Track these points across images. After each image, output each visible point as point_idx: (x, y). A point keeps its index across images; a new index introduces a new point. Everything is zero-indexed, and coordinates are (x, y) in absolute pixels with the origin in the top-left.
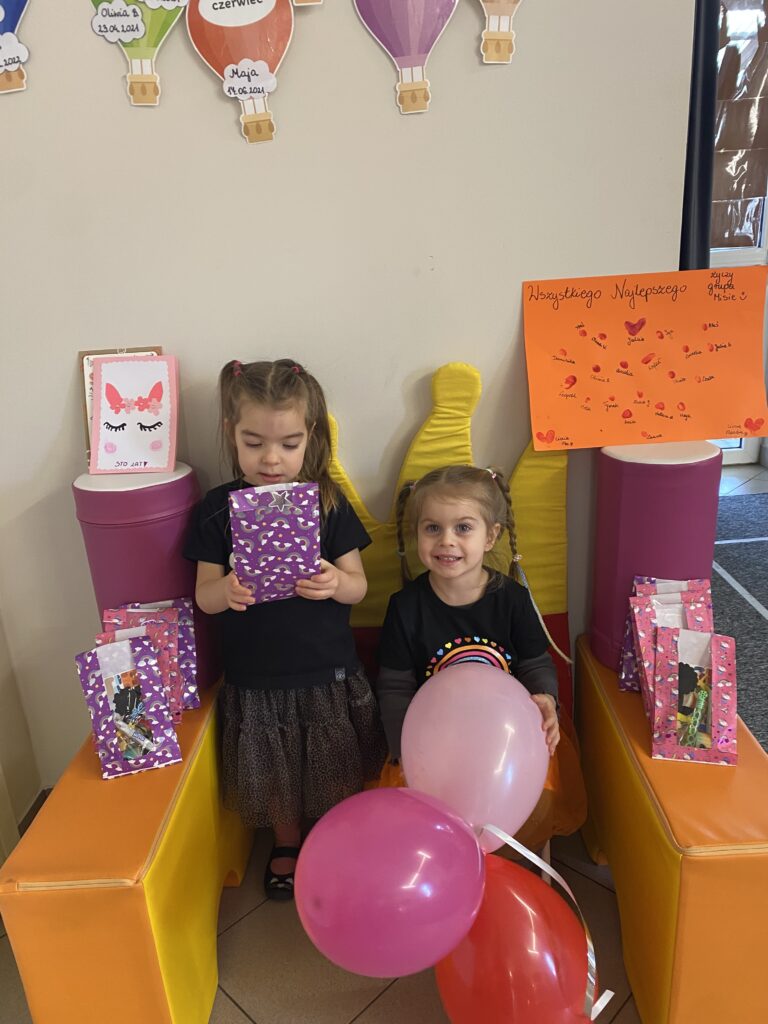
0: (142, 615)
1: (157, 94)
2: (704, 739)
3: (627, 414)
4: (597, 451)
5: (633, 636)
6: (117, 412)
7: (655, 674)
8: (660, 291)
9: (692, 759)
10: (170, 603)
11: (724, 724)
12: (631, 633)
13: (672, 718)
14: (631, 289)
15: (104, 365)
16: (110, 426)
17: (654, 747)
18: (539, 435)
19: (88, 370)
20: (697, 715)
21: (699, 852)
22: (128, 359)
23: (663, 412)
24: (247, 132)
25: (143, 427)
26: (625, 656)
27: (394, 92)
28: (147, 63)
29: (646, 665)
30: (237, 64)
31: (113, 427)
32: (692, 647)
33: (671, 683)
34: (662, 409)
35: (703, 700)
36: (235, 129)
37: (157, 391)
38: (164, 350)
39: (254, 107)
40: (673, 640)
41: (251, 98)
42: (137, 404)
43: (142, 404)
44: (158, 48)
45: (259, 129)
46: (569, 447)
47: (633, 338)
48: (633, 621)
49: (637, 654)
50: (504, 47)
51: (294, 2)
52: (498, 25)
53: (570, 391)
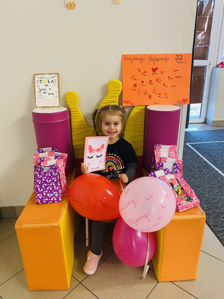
8: (162, 59)
40: (165, 161)
48: (155, 156)
53: (134, 88)
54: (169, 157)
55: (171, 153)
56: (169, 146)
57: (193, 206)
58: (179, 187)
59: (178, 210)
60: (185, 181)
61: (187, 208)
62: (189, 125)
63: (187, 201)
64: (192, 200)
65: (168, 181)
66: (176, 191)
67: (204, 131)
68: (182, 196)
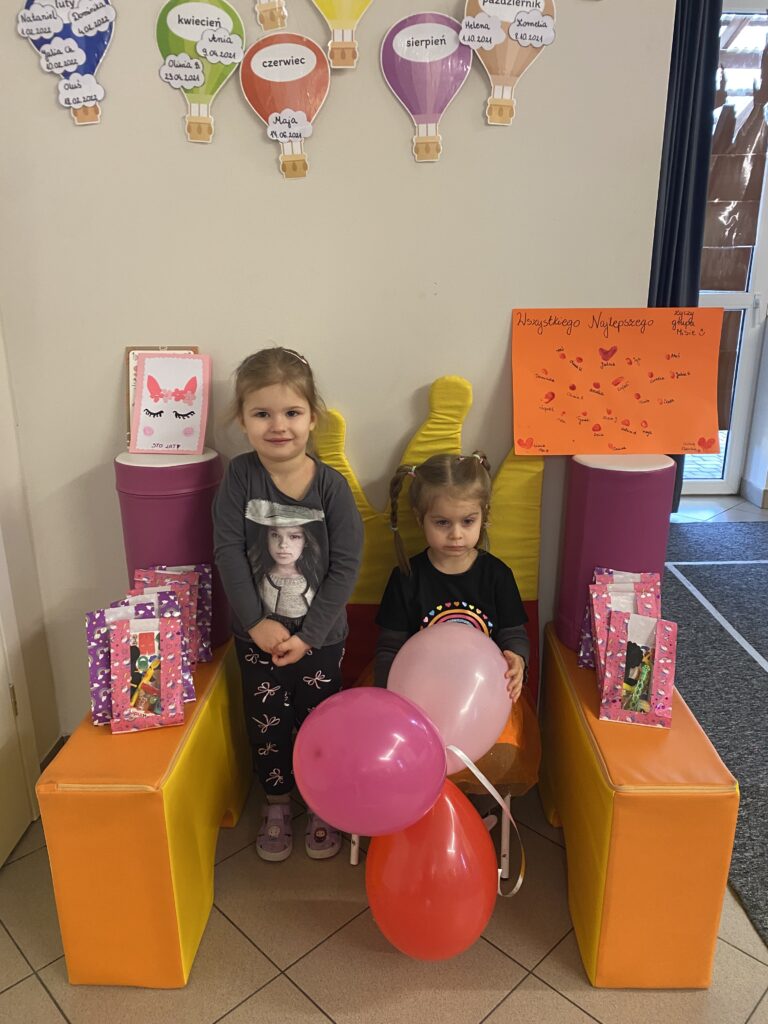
0: (168, 576)
1: (211, 133)
2: (644, 705)
3: (597, 428)
4: (569, 458)
5: (592, 618)
6: (156, 401)
7: (607, 650)
8: (631, 323)
9: (633, 721)
10: (192, 568)
11: (662, 693)
12: (590, 617)
13: (619, 687)
14: (605, 320)
15: (147, 360)
16: (150, 413)
17: (602, 710)
18: (520, 442)
19: (133, 363)
20: (640, 686)
21: (630, 789)
22: (169, 356)
23: (629, 428)
24: (284, 169)
25: (177, 415)
26: (584, 638)
27: (410, 144)
28: (204, 107)
29: (600, 642)
30: (280, 113)
31: (151, 414)
32: (641, 630)
33: (620, 658)
34: (628, 425)
35: (646, 673)
36: (276, 166)
37: (192, 384)
38: (200, 350)
39: (292, 149)
40: (624, 622)
41: (290, 141)
42: (173, 394)
43: (179, 395)
44: (214, 96)
45: (294, 168)
46: (544, 454)
47: (605, 362)
48: (591, 605)
49: (593, 634)
50: (506, 112)
51: (331, 65)
52: (502, 93)
53: (549, 405)
54: (636, 612)
55: (643, 596)
56: (637, 577)
62: (683, 502)
67: (731, 523)
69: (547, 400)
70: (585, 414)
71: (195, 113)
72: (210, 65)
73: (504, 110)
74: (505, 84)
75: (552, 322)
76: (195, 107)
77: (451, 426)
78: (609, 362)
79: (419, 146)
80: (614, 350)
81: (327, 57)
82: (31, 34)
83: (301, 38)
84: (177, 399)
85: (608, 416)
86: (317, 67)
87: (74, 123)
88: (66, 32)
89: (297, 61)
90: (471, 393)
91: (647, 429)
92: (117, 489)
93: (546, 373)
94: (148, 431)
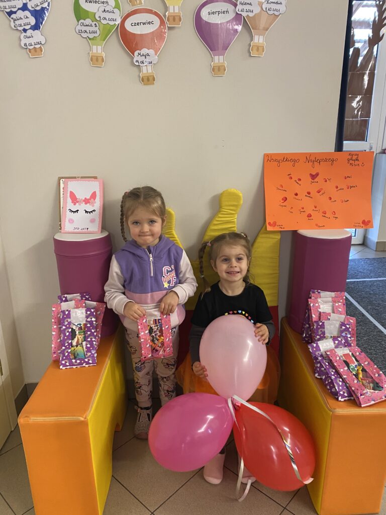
1: (103, 61)
3: (309, 216)
5: (310, 317)
8: (326, 160)
14: (313, 159)
15: (69, 182)
16: (71, 211)
18: (270, 224)
19: (62, 185)
21: (340, 411)
22: (81, 181)
24: (143, 81)
25: (86, 212)
27: (209, 67)
28: (99, 47)
30: (140, 50)
34: (325, 214)
36: (138, 79)
37: (94, 195)
38: (98, 177)
39: (147, 70)
41: (146, 66)
42: (84, 201)
43: (87, 201)
44: (105, 42)
45: (148, 80)
46: (283, 230)
47: (313, 181)
48: (309, 310)
49: (311, 324)
50: (260, 49)
51: (168, 25)
52: (258, 40)
53: (284, 204)
55: (337, 305)
56: (333, 294)
57: (384, 397)
58: (358, 367)
59: (360, 404)
60: (367, 358)
61: (374, 401)
63: (374, 389)
64: (382, 387)
65: (340, 358)
66: (353, 374)
67: (361, 259)
68: (364, 382)
69: (283, 201)
70: (303, 208)
71: (95, 51)
72: (102, 25)
73: (259, 48)
74: (259, 35)
75: (285, 160)
76: (94, 47)
77: (232, 216)
78: (316, 180)
79: (215, 67)
80: (317, 174)
81: (166, 21)
82: (6, 8)
83: (152, 10)
84: (86, 204)
85: (315, 209)
86: (160, 26)
87: (29, 57)
88: (24, 8)
89: (149, 23)
90: (242, 198)
91: (335, 216)
92: (55, 253)
93: (282, 187)
94: (71, 221)
